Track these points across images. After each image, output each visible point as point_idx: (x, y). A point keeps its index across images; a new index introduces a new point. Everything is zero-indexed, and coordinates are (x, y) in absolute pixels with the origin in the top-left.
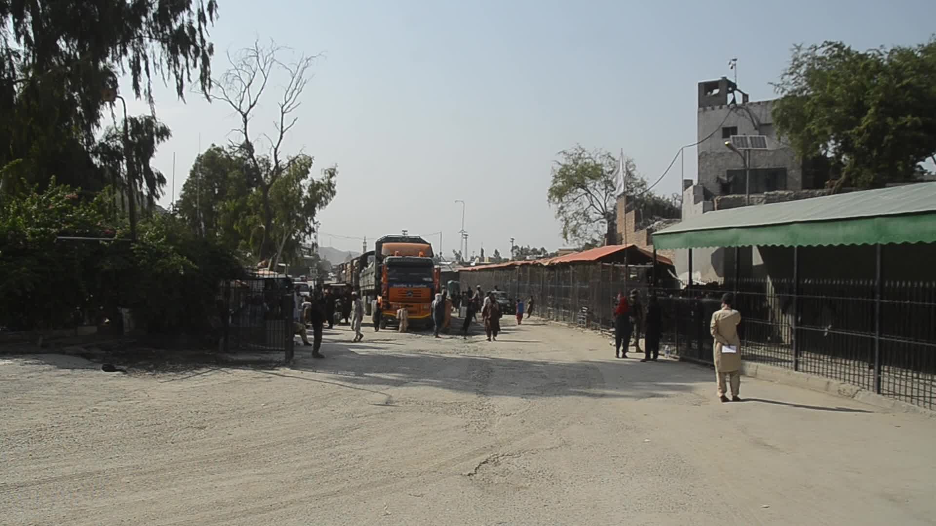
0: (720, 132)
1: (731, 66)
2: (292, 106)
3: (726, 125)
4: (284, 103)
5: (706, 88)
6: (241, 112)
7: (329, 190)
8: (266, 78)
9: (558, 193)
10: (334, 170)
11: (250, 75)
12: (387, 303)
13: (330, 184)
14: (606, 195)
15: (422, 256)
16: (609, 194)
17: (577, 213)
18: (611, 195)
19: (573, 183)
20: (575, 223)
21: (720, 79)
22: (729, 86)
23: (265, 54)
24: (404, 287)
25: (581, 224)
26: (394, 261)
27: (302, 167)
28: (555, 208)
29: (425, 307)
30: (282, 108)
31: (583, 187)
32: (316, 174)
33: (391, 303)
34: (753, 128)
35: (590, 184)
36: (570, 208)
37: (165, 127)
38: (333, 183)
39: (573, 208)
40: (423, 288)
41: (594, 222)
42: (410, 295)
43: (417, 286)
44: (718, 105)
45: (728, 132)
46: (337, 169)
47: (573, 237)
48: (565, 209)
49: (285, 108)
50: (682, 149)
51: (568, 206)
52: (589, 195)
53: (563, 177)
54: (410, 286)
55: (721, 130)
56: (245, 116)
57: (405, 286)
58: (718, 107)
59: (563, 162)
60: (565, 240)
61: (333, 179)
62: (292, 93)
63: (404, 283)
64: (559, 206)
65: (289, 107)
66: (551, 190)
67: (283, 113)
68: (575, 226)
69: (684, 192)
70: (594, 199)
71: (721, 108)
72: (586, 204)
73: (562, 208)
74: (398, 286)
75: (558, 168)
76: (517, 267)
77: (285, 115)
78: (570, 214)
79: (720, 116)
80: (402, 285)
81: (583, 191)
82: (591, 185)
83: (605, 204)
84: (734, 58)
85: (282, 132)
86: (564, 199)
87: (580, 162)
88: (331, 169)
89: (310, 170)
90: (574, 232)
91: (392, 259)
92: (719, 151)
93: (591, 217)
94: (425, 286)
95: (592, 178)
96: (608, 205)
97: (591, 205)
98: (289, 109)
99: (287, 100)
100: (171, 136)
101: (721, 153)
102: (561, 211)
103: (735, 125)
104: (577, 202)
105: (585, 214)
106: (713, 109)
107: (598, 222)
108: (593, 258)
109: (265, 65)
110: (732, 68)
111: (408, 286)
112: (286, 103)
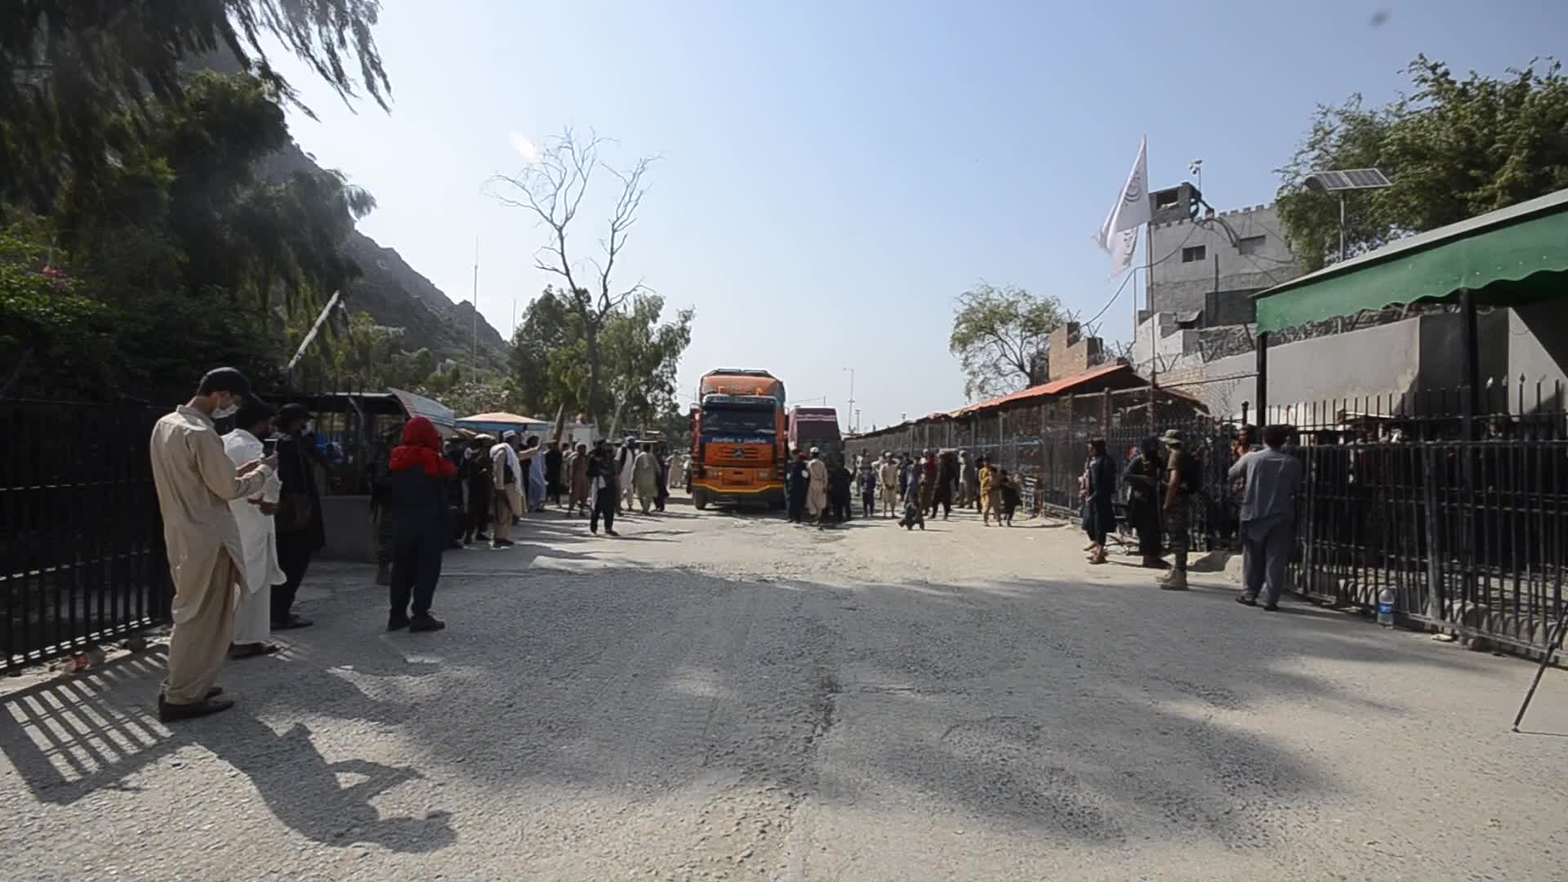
0: (1180, 255)
1: (1193, 170)
2: (625, 224)
3: (1188, 245)
4: (615, 219)
5: (1161, 198)
6: (555, 225)
7: (682, 336)
8: (585, 181)
9: (961, 342)
10: (691, 312)
11: (561, 172)
12: (700, 467)
13: (683, 329)
14: (1022, 343)
15: (760, 394)
16: (1025, 341)
17: (985, 365)
18: (1029, 343)
19: (980, 329)
20: (981, 377)
21: (1180, 185)
22: (1193, 197)
23: (584, 148)
24: (729, 443)
25: (989, 379)
26: (715, 401)
27: (650, 309)
28: (959, 357)
29: (761, 475)
30: (613, 225)
31: (991, 334)
32: (668, 317)
33: (705, 467)
34: (1231, 245)
35: (1001, 329)
36: (976, 359)
37: (364, 193)
38: (688, 328)
39: (979, 360)
40: (761, 444)
41: (1007, 375)
42: (739, 456)
43: (751, 441)
44: (1176, 219)
45: (1193, 253)
46: (695, 312)
47: (982, 396)
48: (970, 360)
49: (616, 226)
50: (1135, 270)
51: (974, 356)
52: (1000, 342)
53: (966, 321)
54: (739, 440)
55: (1181, 252)
56: (560, 230)
57: (732, 440)
58: (1177, 222)
60: (967, 399)
61: (688, 324)
62: (626, 206)
63: (729, 435)
64: (963, 356)
65: (621, 224)
66: (954, 338)
67: (614, 231)
68: (983, 381)
69: (1138, 328)
70: (1006, 347)
71: (1181, 223)
72: (997, 354)
73: (966, 359)
74: (721, 440)
75: (962, 309)
76: (912, 427)
77: (616, 234)
78: (976, 367)
79: (1180, 234)
80: (726, 440)
81: (992, 338)
82: (1003, 331)
83: (1021, 353)
84: (1198, 160)
85: (612, 254)
86: (969, 348)
87: (988, 304)
88: (687, 311)
89: (660, 313)
90: (981, 388)
91: (712, 398)
92: (1177, 280)
93: (1003, 368)
94: (764, 441)
95: (1004, 322)
96: (1024, 354)
97: (1002, 355)
98: (621, 227)
99: (619, 215)
100: (375, 206)
101: (1179, 283)
102: (966, 364)
103: (1202, 244)
104: (986, 351)
105: (995, 366)
106: (1169, 225)
107: (1012, 375)
109: (583, 161)
110: (1195, 172)
111: (736, 441)
112: (618, 219)
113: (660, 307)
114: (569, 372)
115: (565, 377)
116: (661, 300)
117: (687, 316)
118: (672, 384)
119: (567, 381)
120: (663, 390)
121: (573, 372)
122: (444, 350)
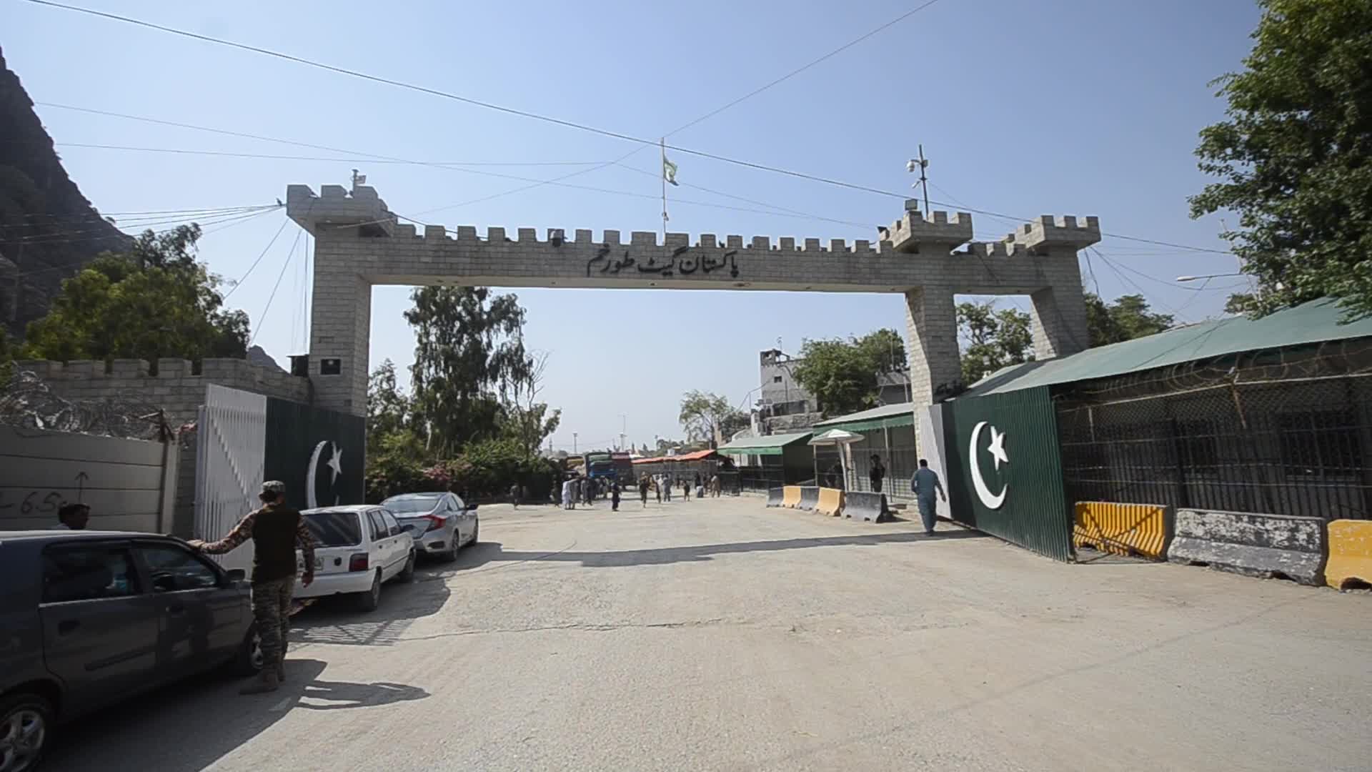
0: (773, 380)
3: (776, 375)
5: (765, 354)
9: (684, 417)
17: (696, 428)
19: (692, 411)
21: (773, 349)
25: (698, 434)
28: (683, 425)
31: (700, 413)
34: (790, 377)
35: (703, 411)
39: (694, 425)
44: (771, 364)
45: (778, 379)
51: (691, 424)
52: (702, 417)
53: (687, 408)
55: (773, 378)
59: (687, 399)
61: (558, 416)
66: (680, 416)
68: (696, 435)
70: (705, 420)
71: (773, 366)
72: (701, 422)
73: (688, 423)
75: (684, 403)
78: (692, 428)
79: (773, 370)
81: (698, 415)
86: (689, 420)
87: (696, 399)
90: (694, 438)
92: (773, 390)
95: (704, 408)
97: (703, 423)
102: (687, 425)
103: (781, 375)
104: (696, 421)
105: (700, 428)
106: (769, 367)
108: (698, 457)
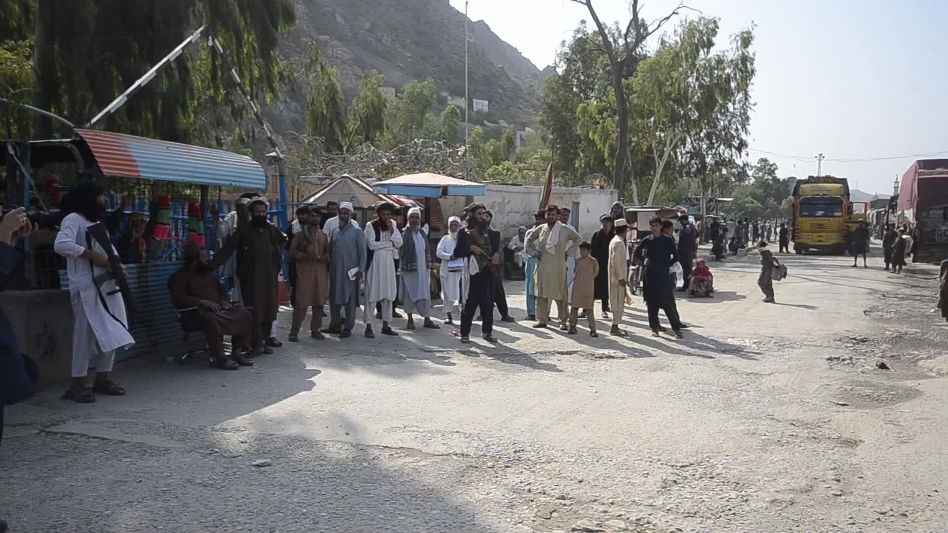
7: (744, 68)
10: (752, 33)
13: (744, 58)
27: (701, 35)
32: (724, 44)
38: (750, 56)
88: (746, 34)
89: (714, 39)
113: (714, 32)
114: (599, 127)
115: (594, 133)
116: (715, 22)
117: (746, 40)
118: (743, 136)
119: (596, 137)
120: (730, 146)
121: (603, 127)
122: (524, 119)
